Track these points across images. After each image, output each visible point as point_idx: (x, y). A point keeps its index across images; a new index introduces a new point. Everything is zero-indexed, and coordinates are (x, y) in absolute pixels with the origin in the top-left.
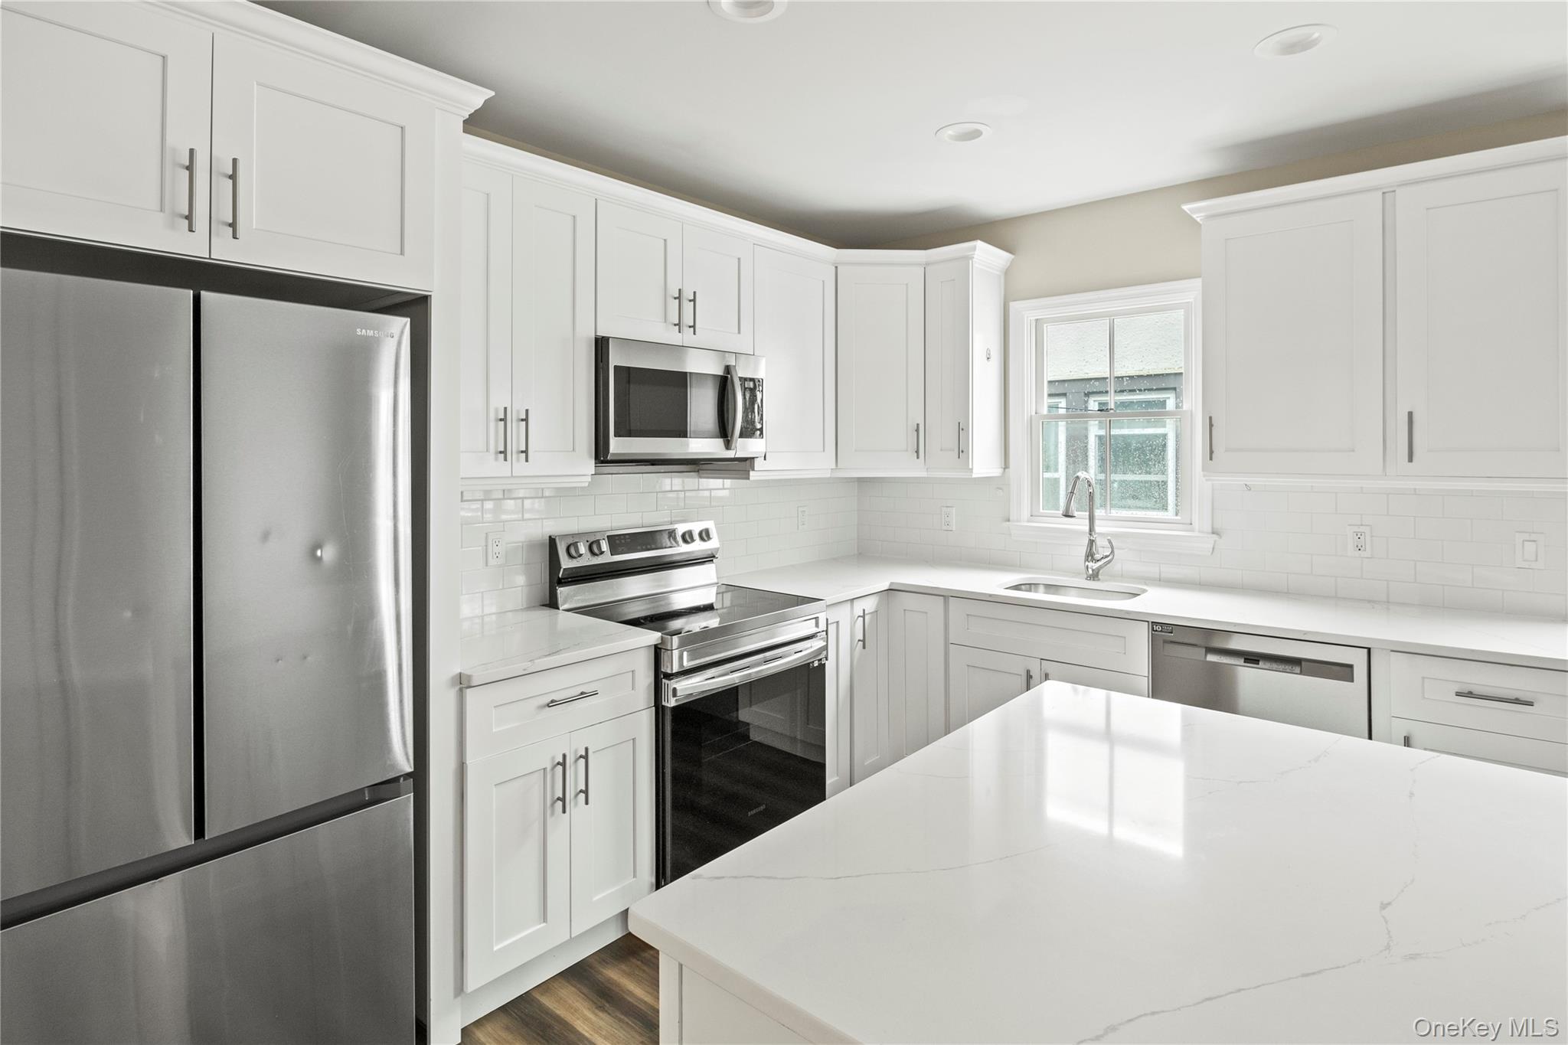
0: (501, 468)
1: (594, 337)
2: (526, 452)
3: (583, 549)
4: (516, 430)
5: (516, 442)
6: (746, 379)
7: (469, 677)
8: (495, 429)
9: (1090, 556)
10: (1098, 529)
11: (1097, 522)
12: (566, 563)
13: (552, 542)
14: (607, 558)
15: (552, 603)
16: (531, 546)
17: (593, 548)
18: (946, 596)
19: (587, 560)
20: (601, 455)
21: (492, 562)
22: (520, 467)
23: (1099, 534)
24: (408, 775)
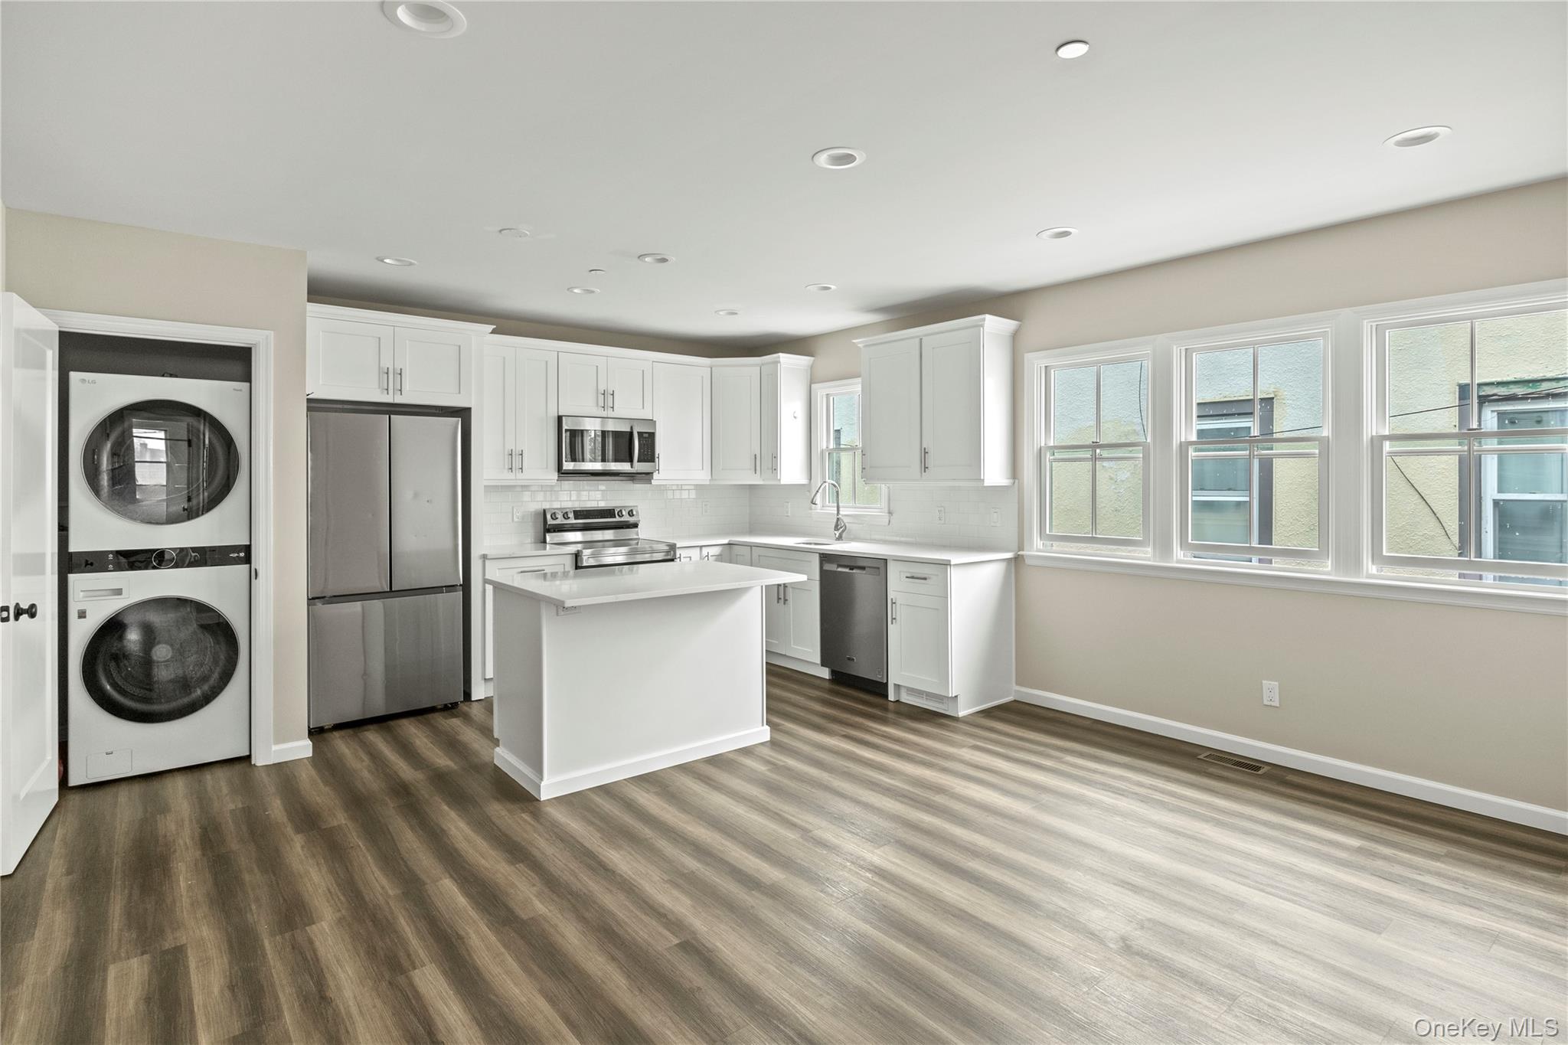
0: (511, 476)
1: (556, 415)
2: (521, 469)
3: (560, 516)
4: (517, 460)
5: (516, 464)
6: (642, 433)
7: (486, 555)
8: (507, 458)
9: (836, 528)
10: (841, 512)
11: (841, 509)
12: (550, 521)
13: (544, 511)
14: (573, 521)
15: (544, 542)
16: (536, 514)
17: (566, 516)
18: (751, 546)
19: (560, 521)
20: (560, 471)
21: (516, 519)
22: (520, 475)
23: (842, 515)
24: (460, 585)
